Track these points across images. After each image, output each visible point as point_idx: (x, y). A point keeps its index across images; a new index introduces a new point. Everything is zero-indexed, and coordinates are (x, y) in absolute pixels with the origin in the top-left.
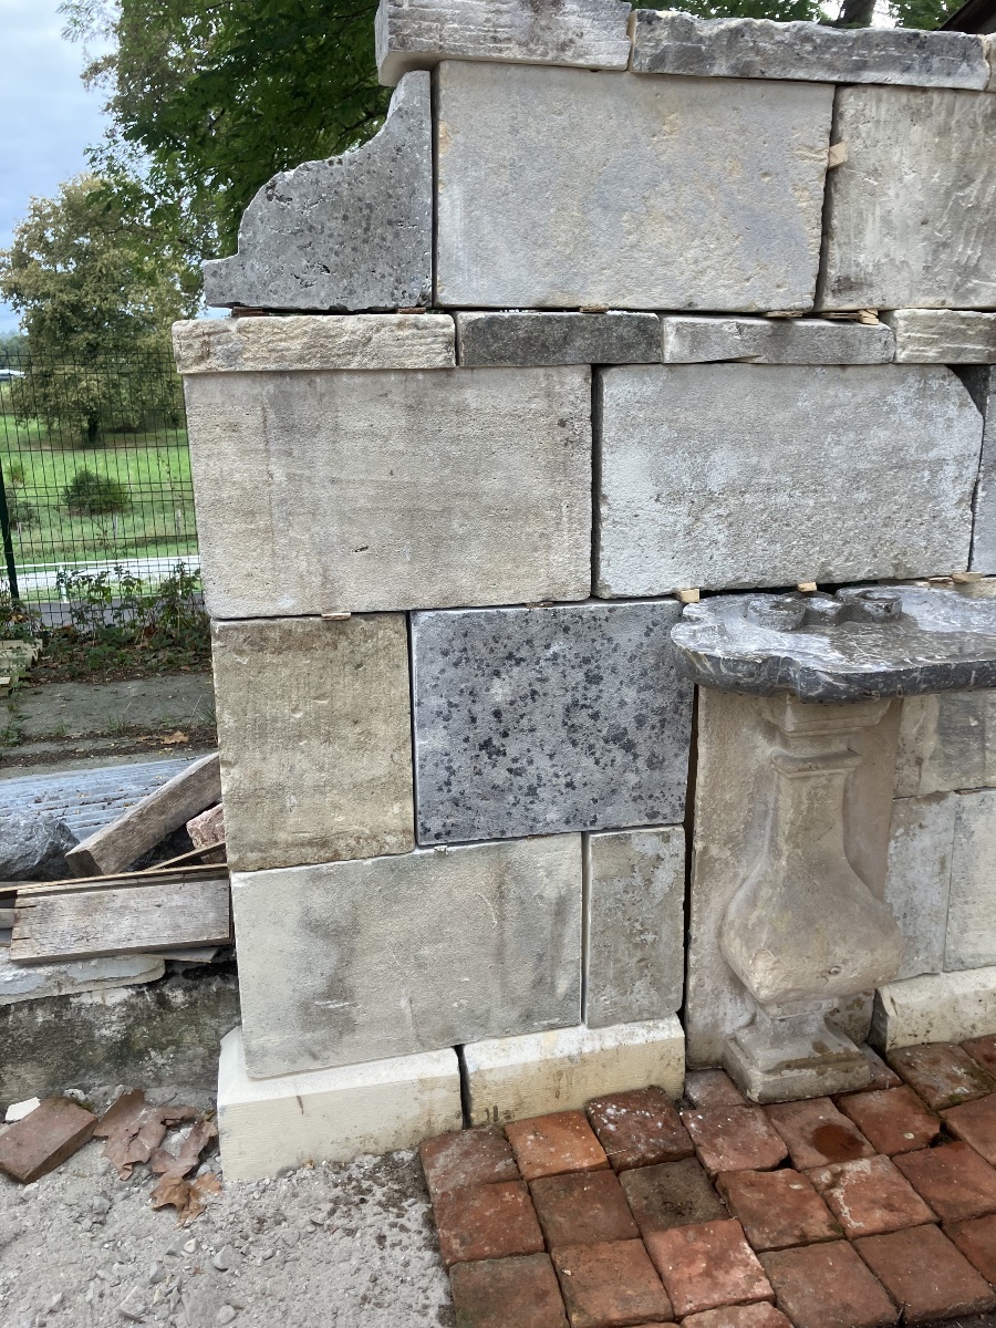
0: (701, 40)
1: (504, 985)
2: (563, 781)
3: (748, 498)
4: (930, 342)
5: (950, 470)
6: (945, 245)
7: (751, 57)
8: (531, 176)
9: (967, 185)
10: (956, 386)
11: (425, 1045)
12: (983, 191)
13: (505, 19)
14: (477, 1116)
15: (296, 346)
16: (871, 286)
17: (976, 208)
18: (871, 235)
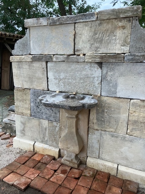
0: (55, 20)
1: (40, 136)
2: (45, 113)
3: (66, 80)
4: (90, 59)
5: (96, 79)
6: (93, 44)
7: (62, 21)
8: (39, 39)
9: (96, 35)
10: (96, 66)
11: (32, 140)
12: (99, 35)
13: (34, 22)
14: (35, 151)
15: (18, 59)
16: (81, 50)
17: (98, 38)
18: (81, 43)
